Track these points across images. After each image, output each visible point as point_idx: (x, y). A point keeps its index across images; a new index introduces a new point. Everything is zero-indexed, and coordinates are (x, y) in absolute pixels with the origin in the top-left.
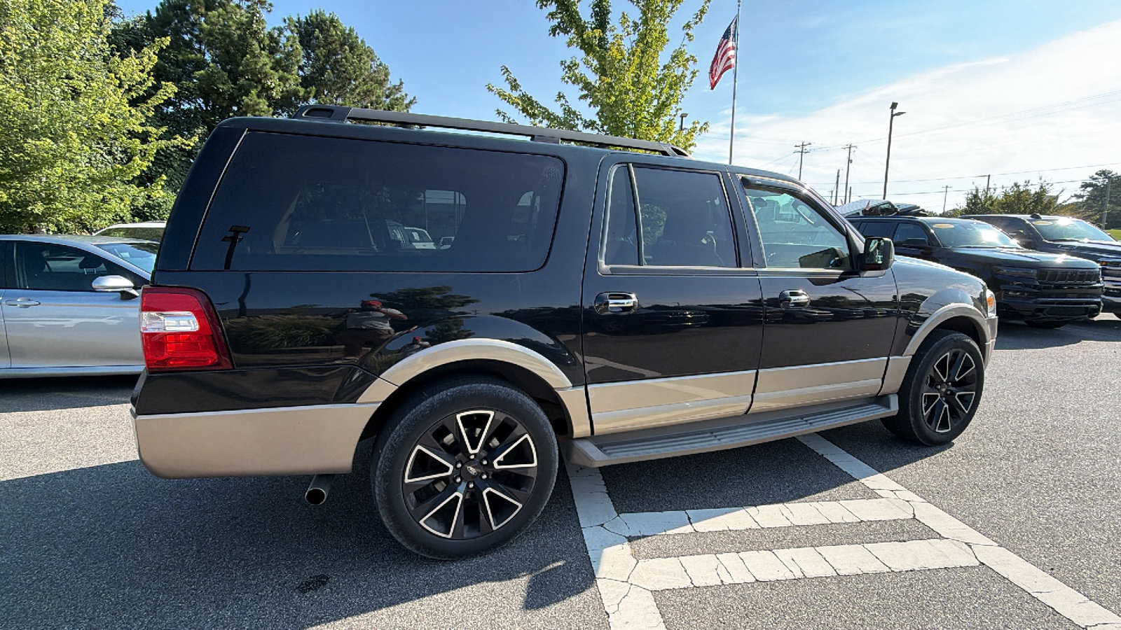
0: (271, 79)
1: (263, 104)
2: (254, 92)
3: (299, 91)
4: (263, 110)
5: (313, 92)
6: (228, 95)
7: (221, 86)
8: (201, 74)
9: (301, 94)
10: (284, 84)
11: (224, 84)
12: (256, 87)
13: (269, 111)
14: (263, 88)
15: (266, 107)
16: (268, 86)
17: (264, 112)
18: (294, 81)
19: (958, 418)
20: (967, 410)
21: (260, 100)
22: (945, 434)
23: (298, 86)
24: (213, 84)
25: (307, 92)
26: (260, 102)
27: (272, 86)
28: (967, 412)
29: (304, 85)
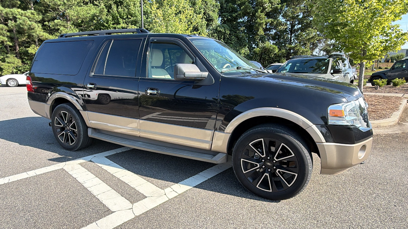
0: (267, 3)
1: (263, 15)
2: (259, 11)
4: (263, 17)
5: (285, 5)
6: (252, 13)
8: (243, 8)
9: (279, 8)
10: (272, 5)
11: (250, 10)
12: (261, 9)
13: (265, 17)
18: (278, 2)
19: (282, 187)
20: (289, 184)
21: (261, 14)
22: (265, 192)
23: (278, 4)
24: (246, 10)
25: (282, 6)
26: (261, 15)
27: (266, 7)
28: (289, 186)
29: (282, 3)
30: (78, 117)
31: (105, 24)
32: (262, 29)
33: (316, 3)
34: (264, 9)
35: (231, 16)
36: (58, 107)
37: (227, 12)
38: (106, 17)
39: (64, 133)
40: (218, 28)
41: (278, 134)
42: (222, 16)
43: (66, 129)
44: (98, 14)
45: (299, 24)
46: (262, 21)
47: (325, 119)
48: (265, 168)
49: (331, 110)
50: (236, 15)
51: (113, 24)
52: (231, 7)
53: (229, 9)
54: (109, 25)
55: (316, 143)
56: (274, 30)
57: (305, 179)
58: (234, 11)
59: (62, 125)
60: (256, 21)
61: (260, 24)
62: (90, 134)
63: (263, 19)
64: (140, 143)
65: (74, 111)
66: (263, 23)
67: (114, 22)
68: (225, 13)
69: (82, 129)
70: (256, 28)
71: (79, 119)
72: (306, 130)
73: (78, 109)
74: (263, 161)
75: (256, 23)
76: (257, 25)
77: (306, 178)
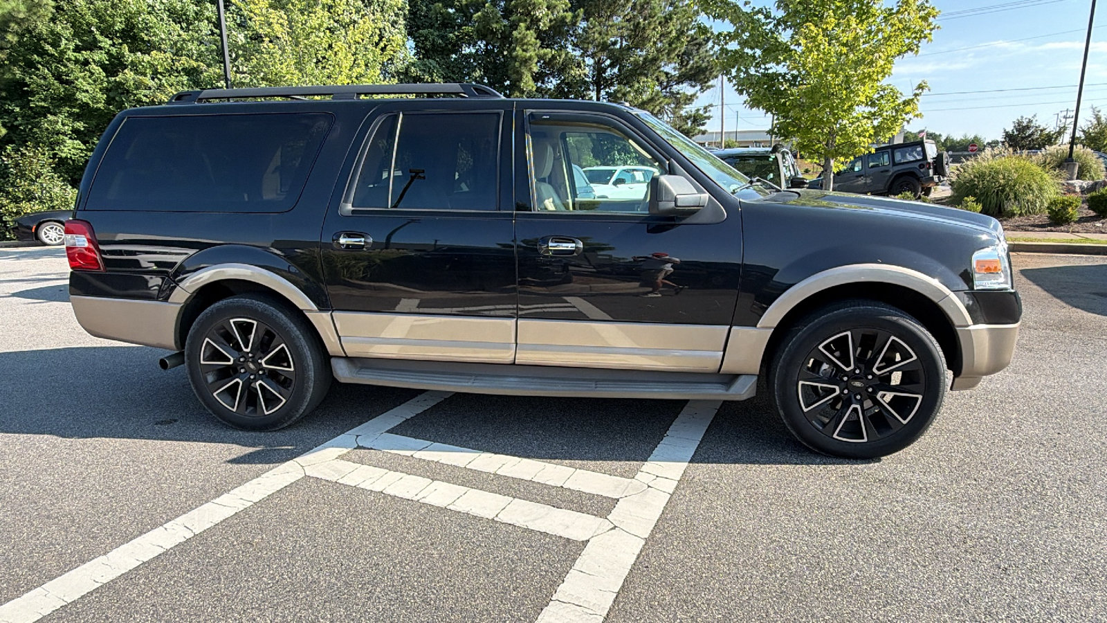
0: (539, 8)
1: (531, 36)
2: (523, 25)
3: (566, 17)
4: (530, 42)
5: (581, 15)
6: (501, 34)
7: (494, 26)
8: (479, 16)
9: (567, 21)
10: (552, 13)
11: (497, 22)
12: (526, 21)
13: (536, 44)
14: (532, 20)
15: (533, 40)
16: (537, 17)
17: (531, 45)
18: (564, 6)
19: (888, 427)
20: (905, 419)
21: (528, 32)
22: (854, 444)
23: (566, 11)
24: (488, 24)
25: (575, 17)
26: (527, 35)
27: (540, 17)
28: (905, 422)
29: (573, 9)
30: (298, 333)
31: (48, 47)
32: (529, 75)
33: (654, 16)
34: (535, 21)
35: (442, 37)
36: (219, 309)
37: (431, 26)
38: (52, 25)
39: (237, 383)
40: (413, 69)
41: (883, 317)
42: (419, 37)
43: (242, 371)
44: (21, 16)
45: (612, 66)
46: (528, 55)
47: (967, 277)
48: (848, 395)
49: (978, 262)
50: (457, 36)
51: (77, 49)
52: (441, 14)
53: (437, 17)
54: (62, 53)
55: (957, 328)
56: (553, 77)
57: (938, 404)
58: (447, 23)
59: (229, 360)
60: (514, 54)
61: (525, 62)
62: (343, 373)
63: (530, 49)
64: (512, 379)
65: (280, 314)
66: (530, 58)
67: (81, 41)
68: (424, 29)
69: (311, 363)
70: (514, 73)
71: (301, 336)
72: (940, 304)
73: (301, 308)
74: (845, 379)
75: (515, 59)
76: (517, 64)
77: (939, 400)
